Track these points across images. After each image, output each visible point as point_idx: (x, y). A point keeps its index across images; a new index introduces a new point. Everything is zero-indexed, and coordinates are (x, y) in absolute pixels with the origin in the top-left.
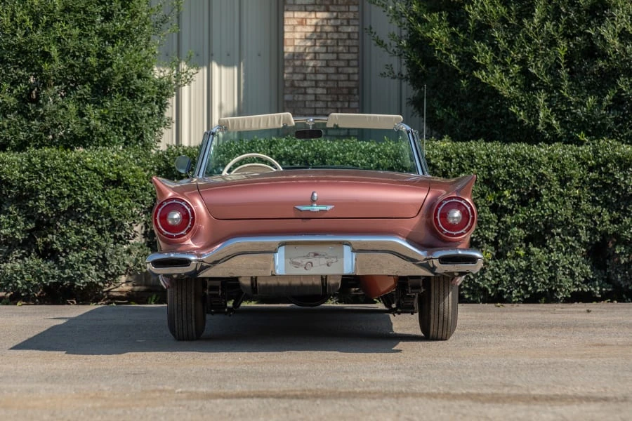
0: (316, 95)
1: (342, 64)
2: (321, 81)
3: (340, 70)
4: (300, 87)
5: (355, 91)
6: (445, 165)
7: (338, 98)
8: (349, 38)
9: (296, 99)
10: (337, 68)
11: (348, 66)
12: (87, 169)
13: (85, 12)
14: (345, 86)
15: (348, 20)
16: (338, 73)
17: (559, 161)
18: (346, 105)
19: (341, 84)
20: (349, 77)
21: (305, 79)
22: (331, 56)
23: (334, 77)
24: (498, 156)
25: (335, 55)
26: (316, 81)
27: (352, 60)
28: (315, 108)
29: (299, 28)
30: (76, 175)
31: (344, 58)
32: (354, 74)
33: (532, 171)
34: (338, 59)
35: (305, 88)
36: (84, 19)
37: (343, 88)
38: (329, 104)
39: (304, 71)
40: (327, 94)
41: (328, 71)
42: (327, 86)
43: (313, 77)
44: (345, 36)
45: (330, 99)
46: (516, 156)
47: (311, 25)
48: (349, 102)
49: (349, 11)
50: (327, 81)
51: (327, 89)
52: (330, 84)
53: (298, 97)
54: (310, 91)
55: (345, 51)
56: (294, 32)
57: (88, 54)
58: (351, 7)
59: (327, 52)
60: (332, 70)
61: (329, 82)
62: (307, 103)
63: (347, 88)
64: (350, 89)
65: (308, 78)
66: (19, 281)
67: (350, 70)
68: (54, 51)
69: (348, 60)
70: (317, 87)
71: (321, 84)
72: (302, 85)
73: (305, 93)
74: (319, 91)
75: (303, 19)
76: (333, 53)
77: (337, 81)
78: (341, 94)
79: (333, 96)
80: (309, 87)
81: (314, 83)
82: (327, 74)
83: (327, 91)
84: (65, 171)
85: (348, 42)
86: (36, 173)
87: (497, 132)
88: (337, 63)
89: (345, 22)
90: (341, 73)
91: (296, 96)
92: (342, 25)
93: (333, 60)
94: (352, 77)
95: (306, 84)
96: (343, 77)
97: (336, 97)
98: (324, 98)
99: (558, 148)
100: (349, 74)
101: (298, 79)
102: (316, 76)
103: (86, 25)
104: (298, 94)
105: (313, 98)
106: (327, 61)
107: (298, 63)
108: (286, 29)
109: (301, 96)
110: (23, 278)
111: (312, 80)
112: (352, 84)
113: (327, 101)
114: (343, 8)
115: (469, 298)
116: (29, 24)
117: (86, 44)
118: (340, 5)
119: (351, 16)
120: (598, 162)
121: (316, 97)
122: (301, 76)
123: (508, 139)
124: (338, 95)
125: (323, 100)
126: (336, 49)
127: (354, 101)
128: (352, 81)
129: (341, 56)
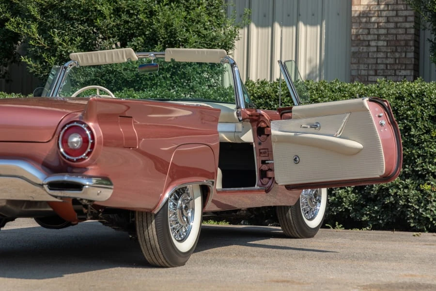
0: (377, 47)
1: (401, 19)
2: (382, 34)
3: (399, 25)
4: (364, 40)
5: (411, 43)
7: (396, 49)
9: (361, 50)
10: (396, 23)
11: (406, 21)
14: (402, 39)
16: (396, 27)
18: (404, 55)
19: (399, 37)
20: (406, 31)
21: (369, 34)
22: (391, 13)
23: (393, 31)
25: (395, 13)
26: (379, 35)
27: (409, 16)
28: (377, 58)
31: (402, 15)
32: (410, 28)
34: (397, 16)
35: (369, 41)
37: (401, 40)
38: (389, 54)
39: (369, 26)
40: (387, 46)
41: (388, 27)
42: (387, 39)
43: (375, 31)
45: (389, 51)
48: (406, 52)
50: (386, 35)
51: (387, 41)
52: (390, 37)
54: (373, 43)
55: (403, 9)
59: (388, 10)
60: (392, 25)
61: (389, 36)
62: (370, 54)
63: (404, 40)
64: (406, 41)
65: (371, 32)
67: (407, 25)
69: (406, 17)
70: (378, 40)
71: (383, 38)
72: (366, 39)
73: (369, 45)
74: (381, 43)
76: (393, 10)
77: (396, 35)
78: (399, 46)
79: (392, 47)
80: (372, 40)
81: (376, 36)
82: (388, 29)
83: (387, 44)
85: (406, 1)
88: (396, 19)
90: (400, 28)
91: (362, 48)
93: (393, 16)
94: (409, 31)
95: (370, 37)
96: (401, 31)
97: (394, 48)
98: (384, 49)
100: (406, 29)
102: (378, 31)
104: (362, 46)
105: (375, 49)
106: (388, 17)
107: (364, 20)
109: (365, 48)
111: (374, 34)
112: (409, 37)
113: (387, 52)
121: (377, 49)
122: (366, 31)
124: (396, 47)
125: (383, 51)
126: (395, 7)
127: (410, 52)
128: (409, 34)
129: (400, 13)
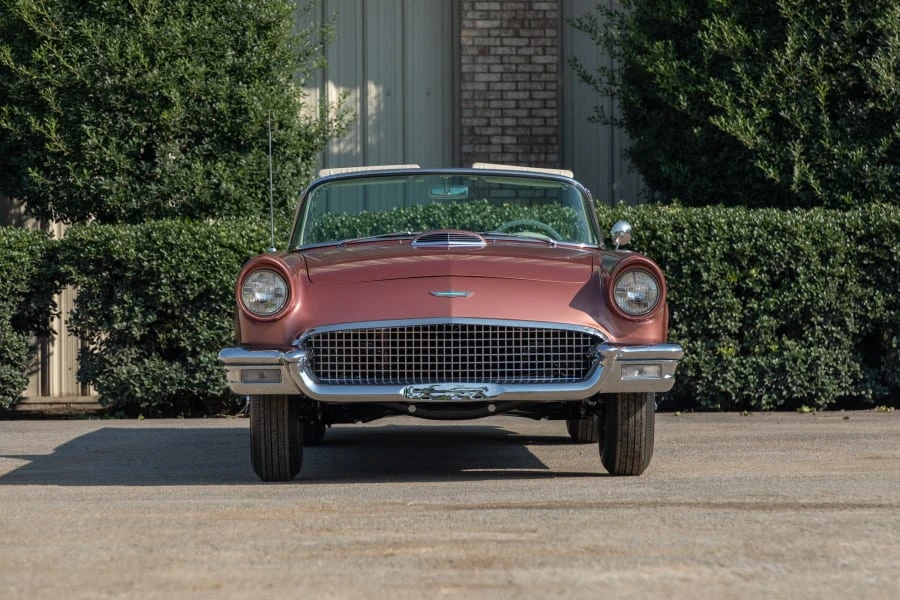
0: (503, 145)
1: (537, 104)
2: (509, 127)
3: (534, 112)
4: (482, 136)
5: (554, 140)
6: (676, 237)
7: (532, 149)
8: (545, 71)
9: (477, 151)
10: (530, 109)
11: (545, 107)
12: (222, 246)
13: (212, 43)
14: (540, 133)
15: (544, 48)
16: (531, 116)
17: (819, 232)
18: (543, 157)
19: (535, 131)
20: (545, 121)
21: (488, 125)
22: (522, 95)
23: (526, 122)
24: (742, 225)
25: (527, 94)
26: (504, 128)
27: (550, 99)
29: (480, 59)
30: (207, 253)
31: (538, 97)
32: (552, 117)
33: (785, 243)
34: (531, 98)
35: (489, 136)
36: (212, 54)
37: (538, 136)
38: (520, 156)
39: (487, 114)
40: (517, 144)
41: (519, 115)
42: (517, 133)
43: (498, 122)
44: (540, 69)
45: (521, 151)
46: (765, 225)
47: (495, 55)
48: (546, 154)
49: (545, 37)
50: (517, 126)
51: (518, 137)
52: (521, 131)
53: (480, 148)
54: (495, 140)
55: (539, 88)
56: (474, 64)
57: (217, 98)
58: (548, 31)
59: (517, 90)
60: (523, 113)
61: (519, 129)
62: (492, 156)
63: (543, 135)
64: (547, 137)
65: (492, 123)
66: (137, 389)
67: (547, 113)
68: (174, 95)
69: (545, 100)
70: (503, 134)
71: (510, 131)
72: (484, 132)
73: (489, 143)
74: (508, 140)
75: (485, 46)
76: (525, 90)
77: (531, 127)
78: (535, 144)
79: (525, 146)
80: (494, 135)
81: (500, 129)
82: (517, 118)
83: (518, 141)
84: (194, 248)
85: (544, 77)
86: (158, 251)
87: (740, 194)
88: (530, 104)
89: (540, 51)
90: (536, 117)
91: (478, 147)
92: (536, 54)
93: (524, 100)
94: (549, 122)
95: (490, 131)
96: (537, 122)
97: (528, 147)
98: (513, 149)
99: (818, 215)
100: (545, 119)
101: (481, 124)
102: (502, 121)
103: (214, 61)
104: (480, 144)
105: (499, 149)
106: (517, 101)
107: (481, 104)
108: (464, 60)
109: (483, 146)
110: (142, 384)
111: (497, 126)
112: (550, 131)
113: (517, 154)
114: (537, 33)
115: (707, 405)
116: (144, 61)
117: (215, 85)
118: (535, 28)
119: (548, 42)
120: (868, 231)
121: (503, 148)
122: (484, 121)
123: (754, 203)
124: (531, 145)
125: (512, 150)
126: (528, 86)
127: (553, 153)
128: (549, 126)
129: (536, 95)
